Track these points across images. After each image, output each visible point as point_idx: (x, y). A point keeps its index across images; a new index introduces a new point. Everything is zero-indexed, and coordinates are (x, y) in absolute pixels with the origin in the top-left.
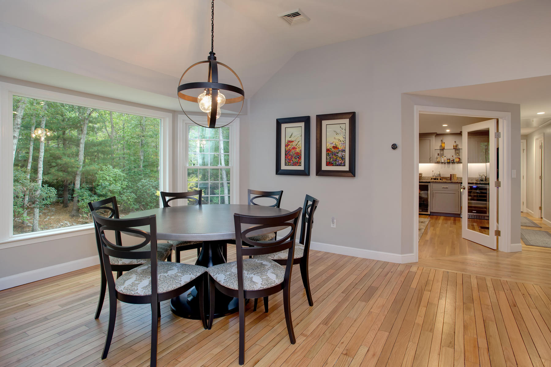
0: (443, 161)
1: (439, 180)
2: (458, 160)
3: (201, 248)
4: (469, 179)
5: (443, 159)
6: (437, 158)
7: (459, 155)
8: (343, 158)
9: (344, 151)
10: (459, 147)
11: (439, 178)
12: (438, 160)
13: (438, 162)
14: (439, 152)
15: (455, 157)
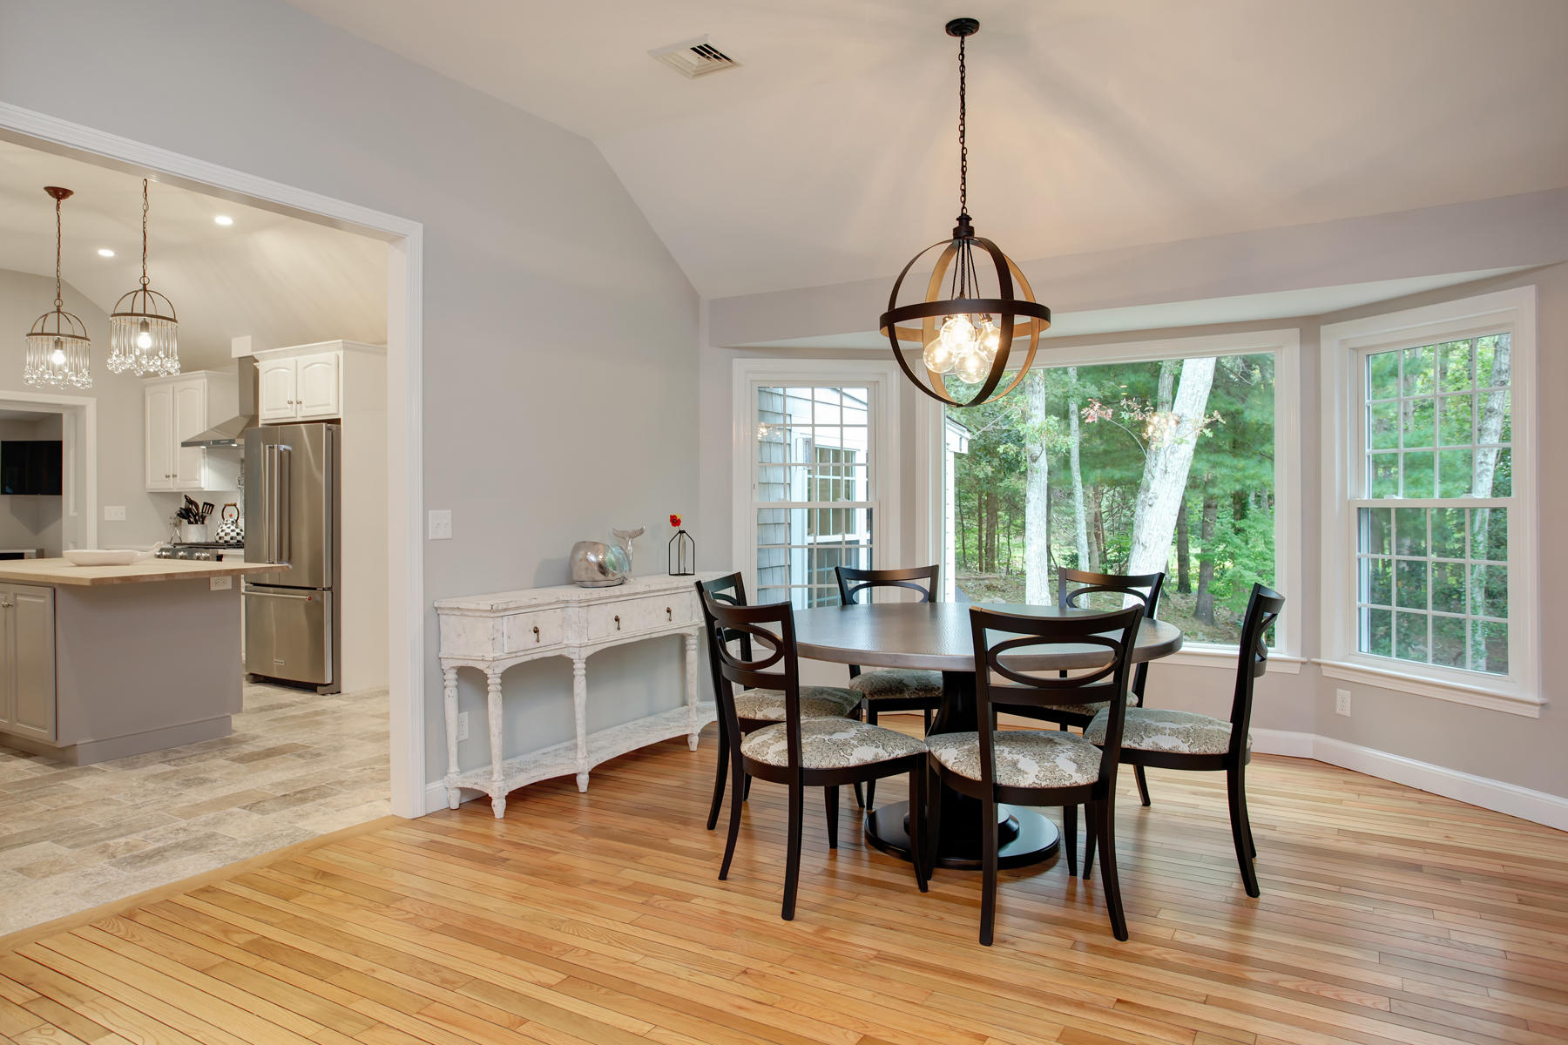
3: (935, 712)
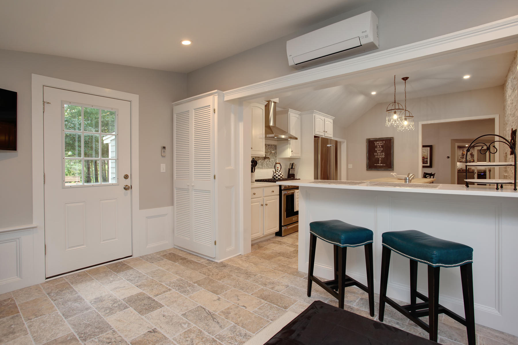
0: (463, 161)
1: (461, 171)
2: (472, 160)
4: (477, 170)
5: (463, 160)
6: (460, 160)
7: (473, 158)
8: (427, 161)
9: (427, 159)
10: (473, 153)
11: (461, 170)
12: (461, 161)
13: (461, 162)
14: (461, 156)
15: (471, 159)
